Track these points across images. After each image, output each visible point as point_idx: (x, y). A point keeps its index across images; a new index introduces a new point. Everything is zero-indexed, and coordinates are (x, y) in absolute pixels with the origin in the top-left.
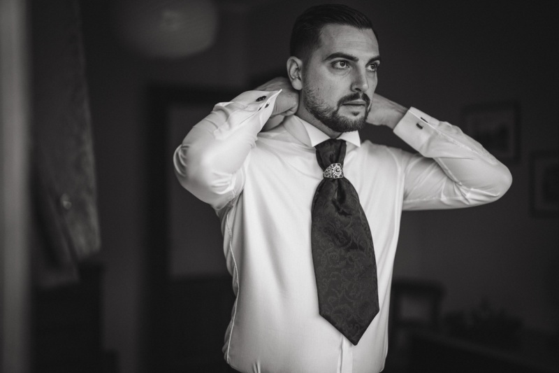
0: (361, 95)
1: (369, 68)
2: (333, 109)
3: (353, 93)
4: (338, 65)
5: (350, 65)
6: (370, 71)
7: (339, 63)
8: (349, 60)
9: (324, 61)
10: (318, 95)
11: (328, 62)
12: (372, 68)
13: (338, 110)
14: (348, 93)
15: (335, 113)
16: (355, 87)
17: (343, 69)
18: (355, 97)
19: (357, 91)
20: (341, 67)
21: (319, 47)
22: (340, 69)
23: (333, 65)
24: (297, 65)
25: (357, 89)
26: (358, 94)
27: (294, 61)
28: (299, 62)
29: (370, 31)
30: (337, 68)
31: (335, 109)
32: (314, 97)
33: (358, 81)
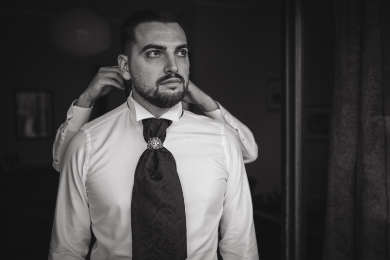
0: (173, 75)
1: (180, 54)
2: (153, 89)
3: (167, 74)
4: (153, 54)
5: (162, 53)
6: (180, 56)
7: (153, 53)
8: (160, 50)
9: (140, 53)
10: (140, 81)
11: (144, 54)
12: (182, 54)
13: (158, 89)
14: (163, 75)
15: (156, 92)
16: (167, 70)
17: (156, 57)
18: (168, 77)
19: (169, 73)
20: (154, 56)
21: (136, 42)
22: (153, 57)
23: (148, 55)
24: (125, 61)
25: (169, 71)
26: (170, 74)
27: (123, 58)
28: (126, 58)
29: (176, 25)
30: (151, 57)
31: (155, 89)
32: (138, 83)
33: (169, 65)
